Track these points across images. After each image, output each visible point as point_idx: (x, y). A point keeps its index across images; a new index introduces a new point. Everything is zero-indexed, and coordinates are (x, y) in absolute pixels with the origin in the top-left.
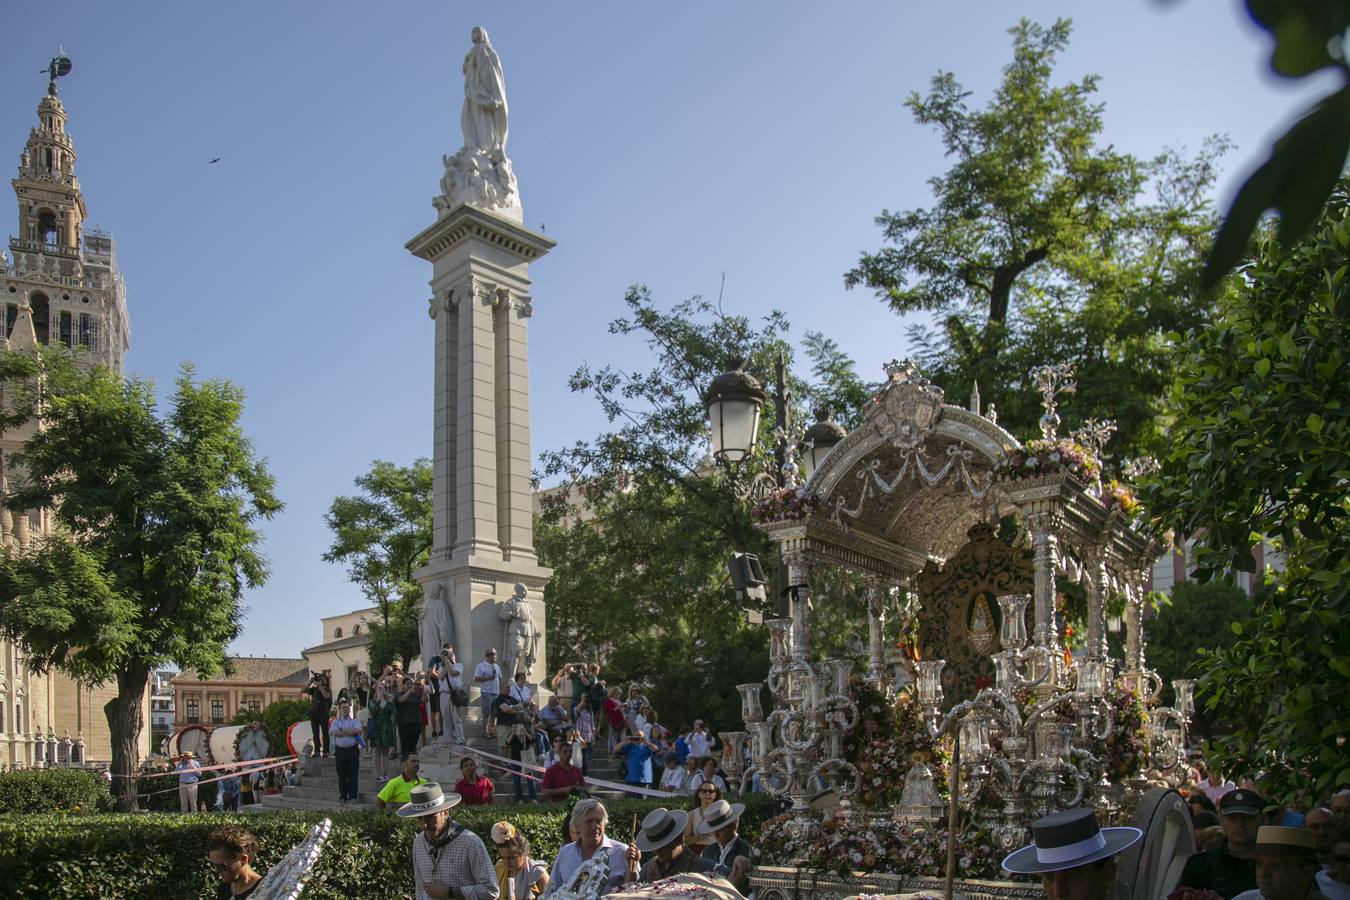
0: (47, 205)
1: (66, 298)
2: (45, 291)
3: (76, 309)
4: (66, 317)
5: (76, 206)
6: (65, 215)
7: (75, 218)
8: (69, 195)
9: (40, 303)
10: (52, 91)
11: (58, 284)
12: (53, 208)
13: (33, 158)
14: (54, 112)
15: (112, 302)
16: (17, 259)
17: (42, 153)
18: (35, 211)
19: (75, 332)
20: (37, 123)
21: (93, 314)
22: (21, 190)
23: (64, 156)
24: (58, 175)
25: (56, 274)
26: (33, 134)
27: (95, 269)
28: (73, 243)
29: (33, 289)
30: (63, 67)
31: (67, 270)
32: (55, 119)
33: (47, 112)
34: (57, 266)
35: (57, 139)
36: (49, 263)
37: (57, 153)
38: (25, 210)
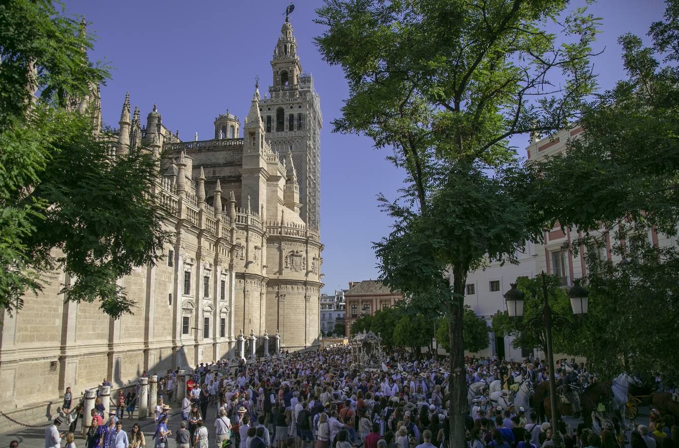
0: (284, 69)
1: (292, 108)
2: (284, 107)
3: (295, 112)
4: (292, 116)
5: (297, 67)
6: (292, 71)
7: (297, 72)
8: (294, 62)
9: (280, 112)
10: (287, 21)
11: (288, 102)
12: (287, 70)
13: (279, 51)
14: (287, 29)
15: (312, 105)
16: (271, 95)
17: (283, 47)
18: (279, 73)
19: (295, 123)
20: (281, 35)
21: (303, 112)
22: (274, 65)
23: (291, 46)
24: (288, 55)
25: (287, 98)
26: (279, 40)
27: (304, 91)
28: (296, 83)
29: (278, 106)
30: (292, 8)
31: (292, 95)
32: (288, 31)
33: (285, 30)
34: (288, 94)
35: (289, 39)
36: (284, 94)
37: (289, 45)
38: (276, 73)
